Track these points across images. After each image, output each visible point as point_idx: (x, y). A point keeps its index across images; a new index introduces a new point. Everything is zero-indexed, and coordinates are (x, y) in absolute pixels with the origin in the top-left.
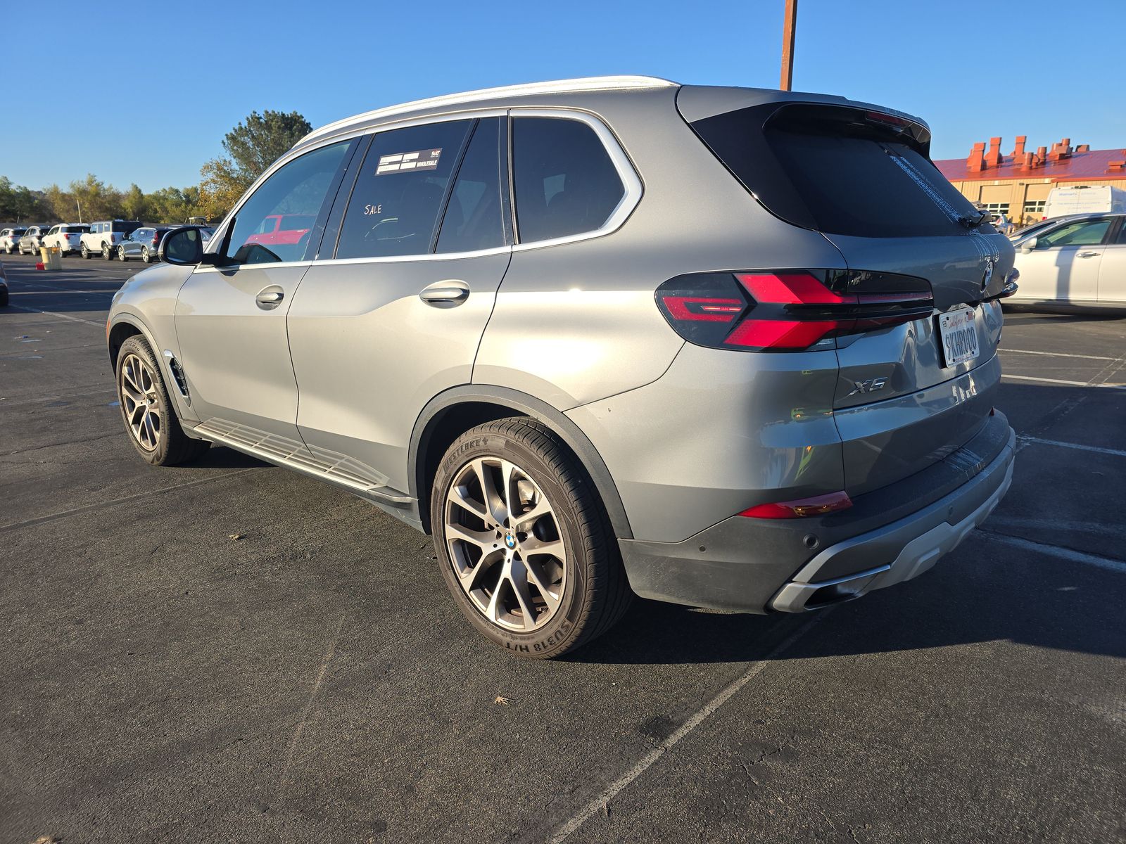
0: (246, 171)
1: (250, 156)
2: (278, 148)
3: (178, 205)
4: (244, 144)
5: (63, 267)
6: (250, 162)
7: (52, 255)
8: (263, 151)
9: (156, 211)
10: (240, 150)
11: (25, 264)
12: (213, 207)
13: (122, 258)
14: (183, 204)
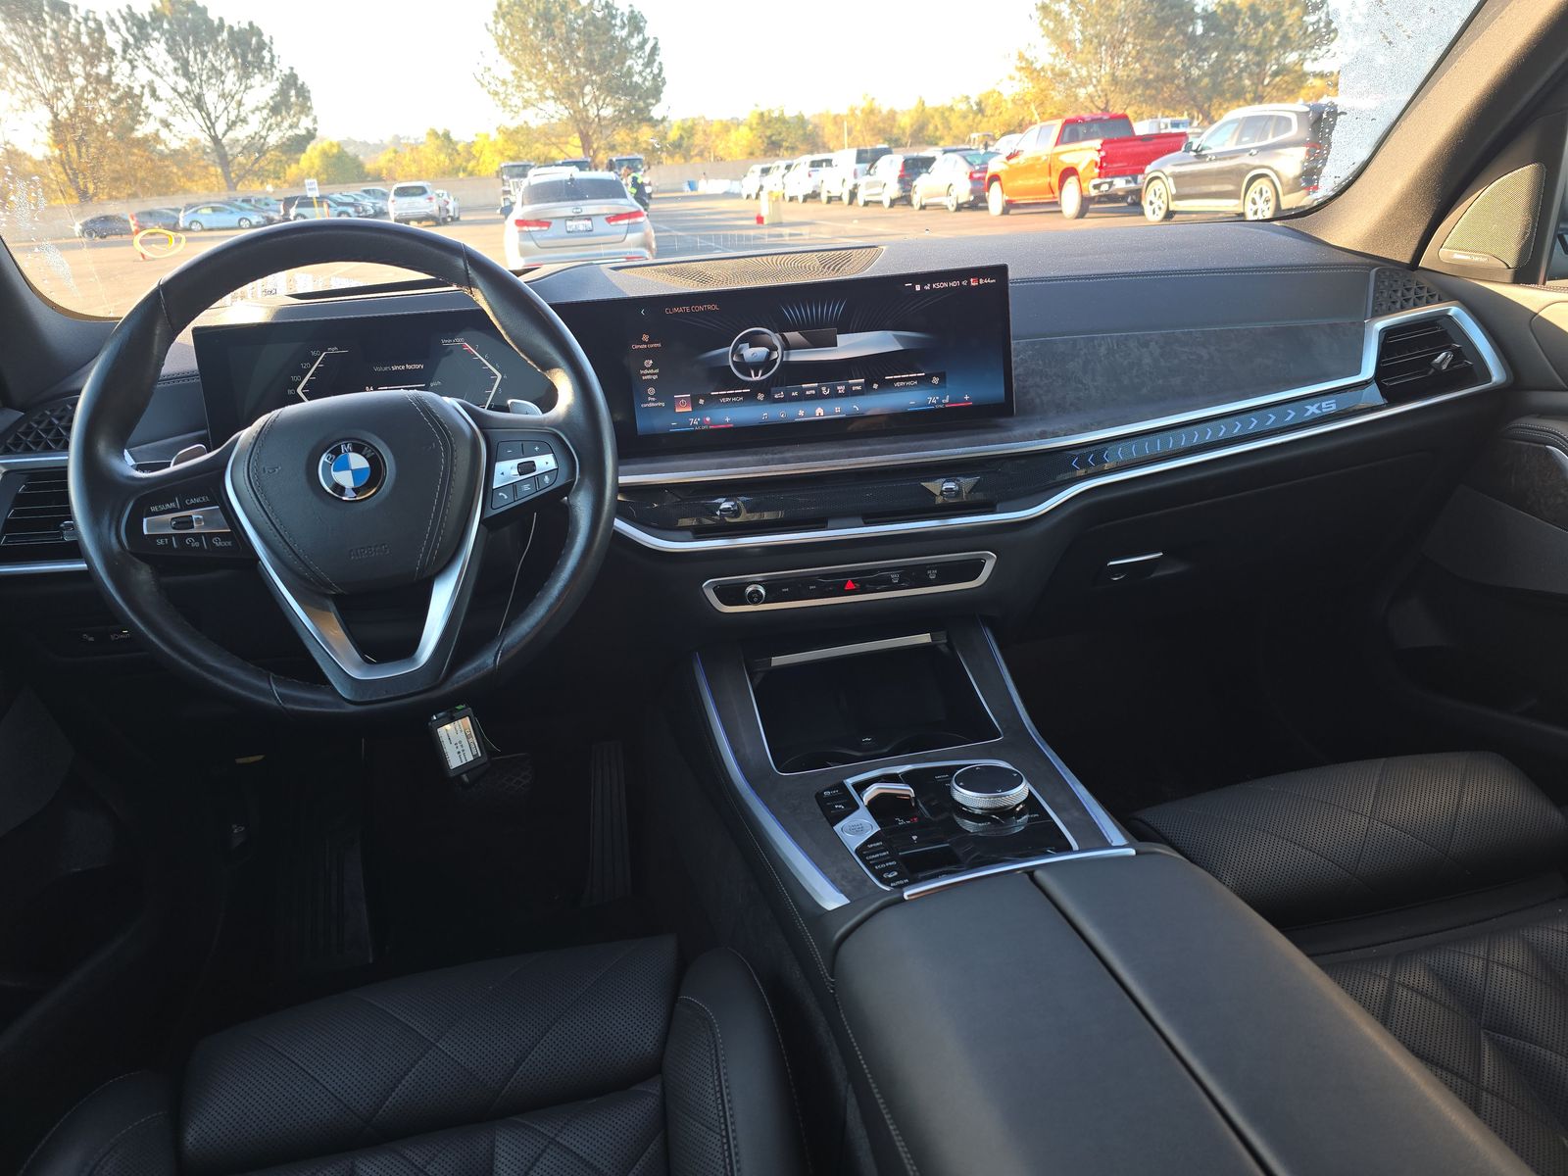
0: (1056, 55)
1: (1065, 31)
2: (1106, 14)
3: (964, 117)
4: (1058, 14)
5: (786, 218)
6: (1062, 41)
7: (773, 202)
8: (1083, 23)
9: (936, 128)
10: (1052, 25)
11: (743, 215)
12: (1006, 116)
13: (861, 203)
14: (971, 116)
